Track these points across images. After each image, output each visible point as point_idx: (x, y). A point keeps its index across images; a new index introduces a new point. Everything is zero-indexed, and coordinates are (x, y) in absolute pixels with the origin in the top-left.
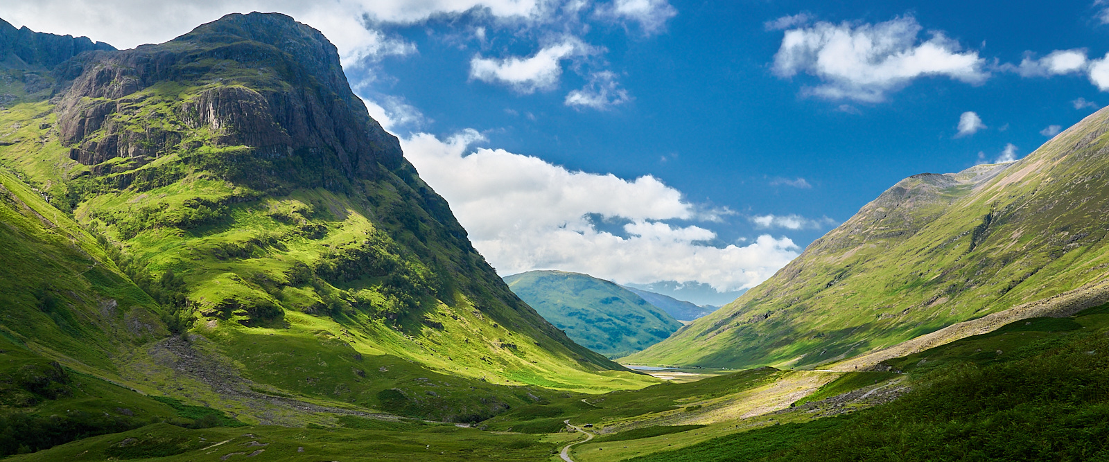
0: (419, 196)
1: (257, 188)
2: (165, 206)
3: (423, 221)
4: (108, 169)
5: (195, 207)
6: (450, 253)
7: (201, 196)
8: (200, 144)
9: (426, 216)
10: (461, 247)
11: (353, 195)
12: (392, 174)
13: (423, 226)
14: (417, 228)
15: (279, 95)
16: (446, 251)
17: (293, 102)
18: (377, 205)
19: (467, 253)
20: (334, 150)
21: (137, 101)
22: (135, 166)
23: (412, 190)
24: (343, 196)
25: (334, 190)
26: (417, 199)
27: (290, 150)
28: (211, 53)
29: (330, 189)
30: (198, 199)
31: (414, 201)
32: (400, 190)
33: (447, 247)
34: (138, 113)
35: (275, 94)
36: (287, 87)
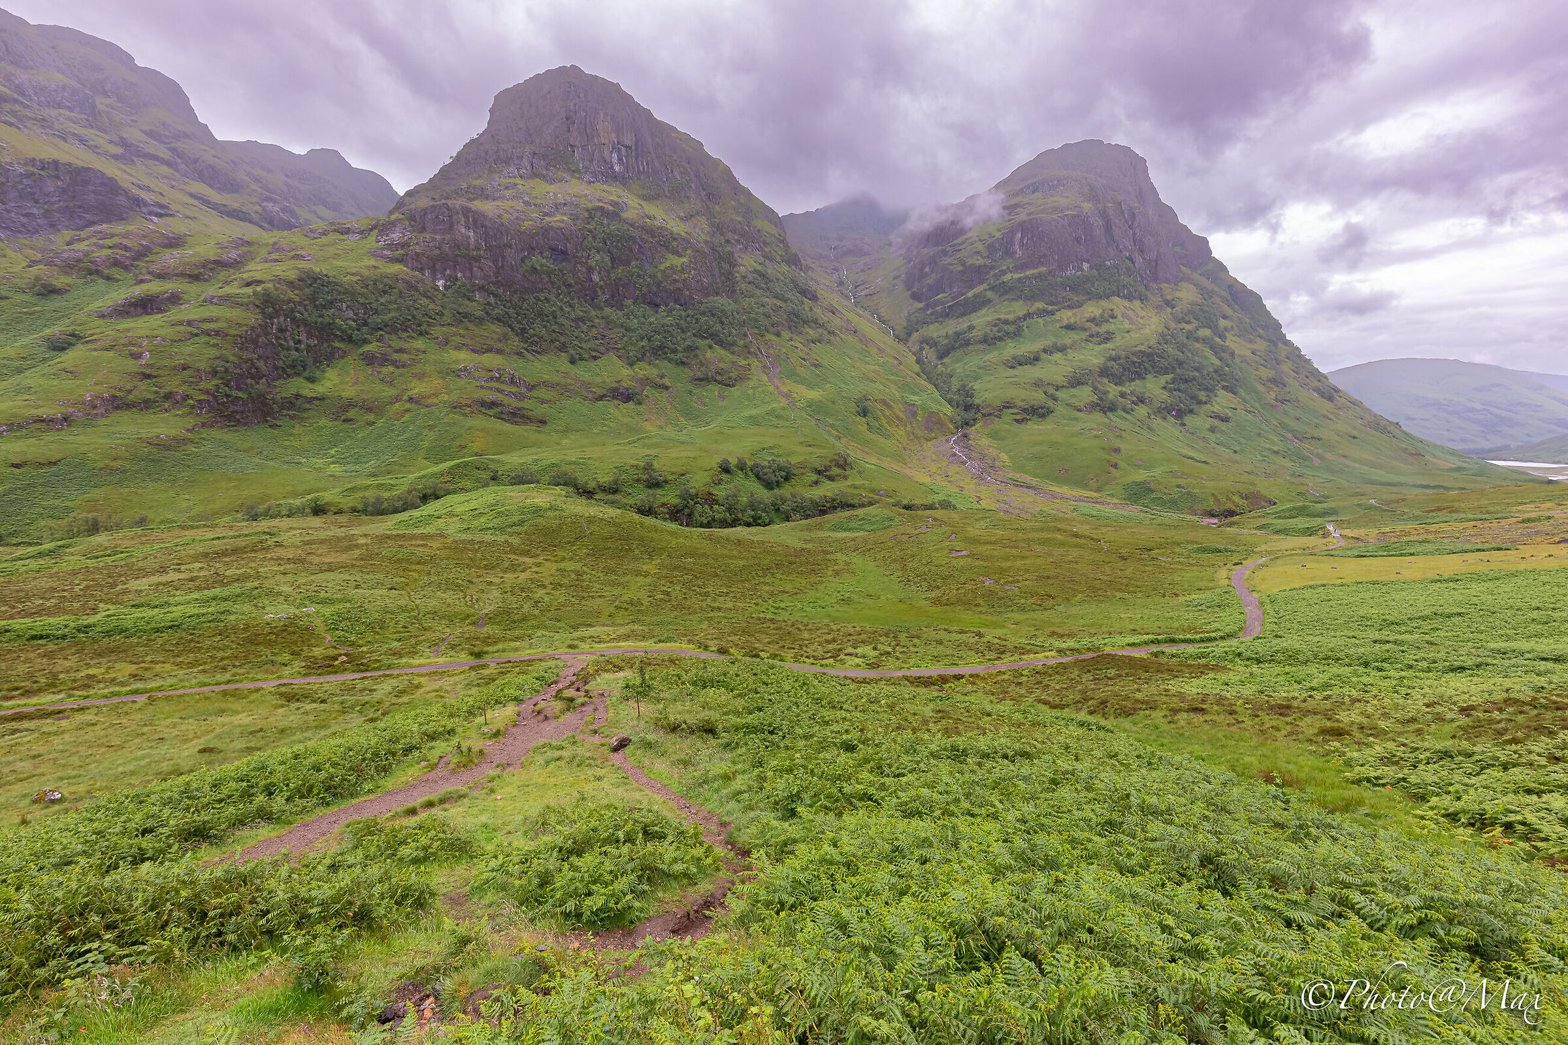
0: (1224, 294)
1: (1053, 304)
2: (971, 328)
3: (1225, 317)
4: (936, 304)
5: (996, 325)
6: (1255, 346)
7: (1002, 316)
8: (1004, 273)
9: (1229, 312)
10: (1270, 341)
11: (1147, 299)
12: (1196, 276)
13: (1223, 323)
14: (1216, 326)
15: (1078, 216)
16: (1249, 346)
17: (1092, 220)
18: (1173, 307)
19: (1275, 345)
20: (1131, 259)
21: (959, 244)
22: (954, 298)
23: (1216, 289)
24: (1137, 303)
25: (1129, 297)
26: (1221, 297)
27: (1085, 266)
28: (1022, 191)
29: (1125, 297)
30: (999, 319)
31: (1217, 299)
32: (1203, 291)
33: (1251, 341)
34: (959, 255)
35: (1073, 216)
36: (1087, 206)
